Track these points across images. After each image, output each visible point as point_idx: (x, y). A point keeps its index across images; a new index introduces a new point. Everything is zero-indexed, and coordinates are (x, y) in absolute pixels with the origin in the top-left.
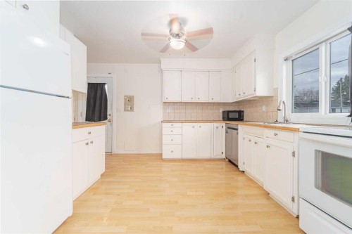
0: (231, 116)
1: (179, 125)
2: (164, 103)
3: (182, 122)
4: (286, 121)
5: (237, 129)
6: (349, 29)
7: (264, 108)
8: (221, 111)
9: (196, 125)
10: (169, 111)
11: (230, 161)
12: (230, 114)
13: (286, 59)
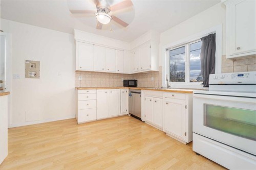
0: (130, 83)
1: (94, 91)
2: (77, 71)
3: (97, 88)
4: (169, 87)
5: (140, 93)
6: (201, 39)
7: (153, 79)
8: (123, 80)
9: (108, 91)
10: (81, 78)
11: (132, 115)
12: (130, 82)
13: (167, 50)
